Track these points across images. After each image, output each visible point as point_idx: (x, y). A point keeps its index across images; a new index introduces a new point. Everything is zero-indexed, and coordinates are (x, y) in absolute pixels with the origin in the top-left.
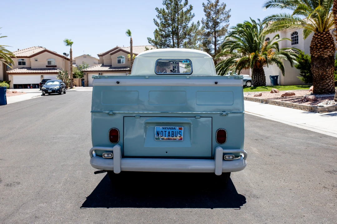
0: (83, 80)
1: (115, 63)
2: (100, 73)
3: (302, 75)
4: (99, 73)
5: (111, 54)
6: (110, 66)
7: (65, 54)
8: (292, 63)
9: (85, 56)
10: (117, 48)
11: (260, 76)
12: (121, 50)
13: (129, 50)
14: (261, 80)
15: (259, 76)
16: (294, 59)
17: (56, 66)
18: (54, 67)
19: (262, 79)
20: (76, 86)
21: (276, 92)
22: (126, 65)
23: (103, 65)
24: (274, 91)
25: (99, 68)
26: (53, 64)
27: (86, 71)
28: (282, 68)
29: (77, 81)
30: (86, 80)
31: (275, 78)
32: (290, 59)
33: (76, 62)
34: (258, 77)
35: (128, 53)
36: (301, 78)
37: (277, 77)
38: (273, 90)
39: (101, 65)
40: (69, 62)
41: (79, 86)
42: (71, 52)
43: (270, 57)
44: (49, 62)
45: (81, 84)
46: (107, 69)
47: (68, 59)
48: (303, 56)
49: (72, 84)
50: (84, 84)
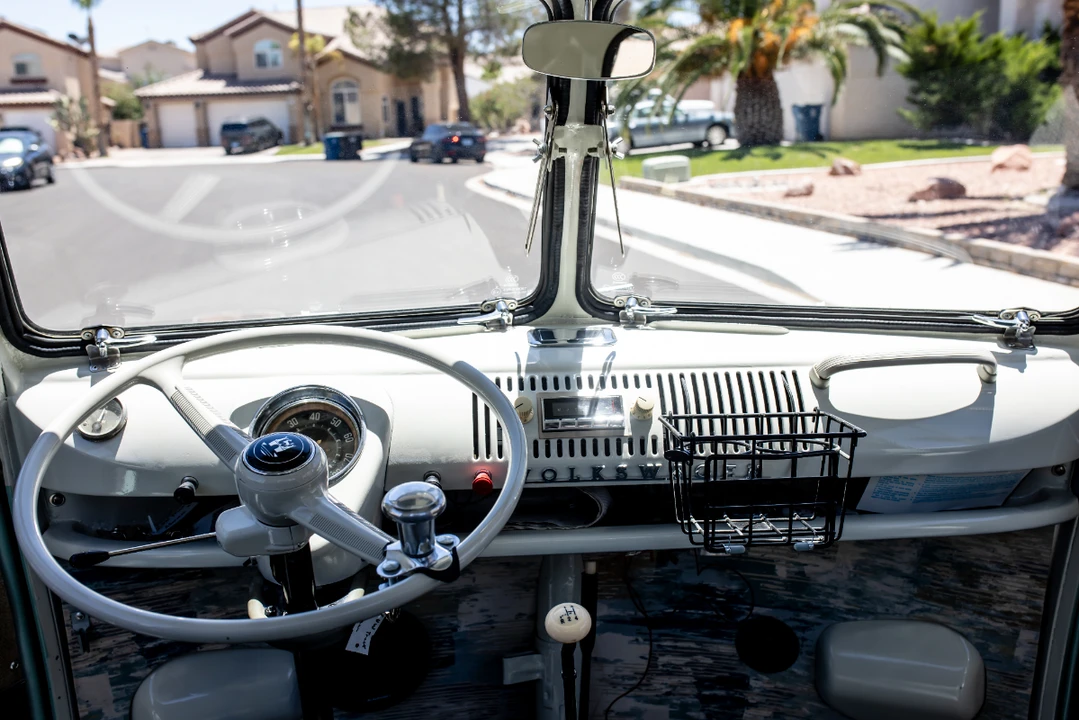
1: (246, 67)
2: (200, 101)
3: (913, 101)
4: (195, 100)
5: (235, 35)
6: (232, 79)
7: (73, 37)
8: (882, 57)
9: (151, 45)
10: (251, 14)
11: (765, 105)
12: (264, 21)
13: (292, 22)
14: (768, 122)
15: (761, 106)
16: (895, 45)
17: (43, 81)
18: (40, 84)
19: (773, 119)
20: (121, 146)
21: (848, 172)
22: (286, 73)
23: (208, 75)
24: (841, 170)
25: (192, 83)
26: (34, 72)
27: (151, 98)
29: (123, 129)
30: (151, 126)
31: (813, 113)
32: (877, 42)
33: (125, 66)
34: (760, 110)
35: (289, 30)
36: (909, 113)
37: (818, 108)
38: (837, 166)
39: (200, 73)
40: (86, 64)
41: (133, 146)
42: (91, 30)
44: (21, 68)
45: (137, 140)
46: (218, 87)
47: (85, 55)
48: (931, 30)
49: (105, 142)
50: (149, 139)
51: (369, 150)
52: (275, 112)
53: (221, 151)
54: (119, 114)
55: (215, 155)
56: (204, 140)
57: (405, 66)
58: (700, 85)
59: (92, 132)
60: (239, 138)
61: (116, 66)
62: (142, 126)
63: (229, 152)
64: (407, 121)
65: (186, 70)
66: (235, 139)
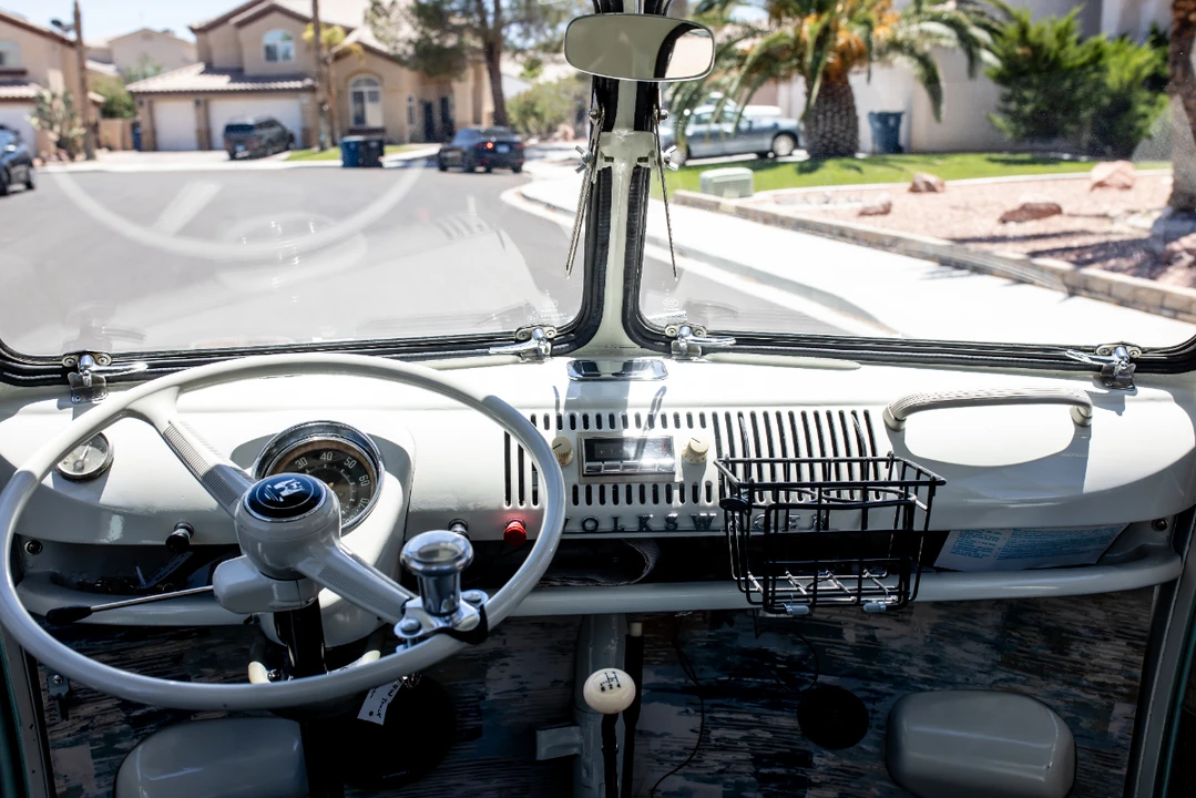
0: (135, 126)
1: (254, 61)
2: (201, 98)
3: (1006, 112)
4: (195, 99)
5: (241, 25)
6: (237, 73)
7: (57, 23)
8: (973, 60)
9: (146, 35)
11: (839, 112)
12: (275, 9)
13: (307, 11)
14: (841, 131)
15: (834, 114)
16: (987, 47)
17: (23, 73)
18: (19, 75)
19: (847, 127)
20: (111, 149)
21: (931, 188)
22: (299, 69)
23: (210, 69)
24: (922, 186)
25: (191, 78)
26: (12, 63)
27: (145, 94)
28: (931, 81)
29: (113, 129)
30: (145, 126)
31: (892, 122)
32: (968, 44)
34: (832, 117)
35: (303, 20)
36: (1000, 122)
37: (898, 116)
38: (918, 181)
39: (201, 67)
40: (72, 54)
41: (125, 148)
42: (77, 15)
43: (882, 33)
45: (129, 142)
46: (221, 82)
47: (71, 44)
48: (1024, 29)
49: (93, 143)
50: (142, 141)
51: (391, 157)
52: (287, 111)
53: (224, 155)
54: (108, 111)
55: (217, 160)
56: (205, 143)
57: (434, 62)
58: (766, 89)
59: (78, 131)
60: (244, 141)
61: (106, 57)
63: (233, 157)
64: (436, 124)
65: (186, 63)
66: (240, 142)
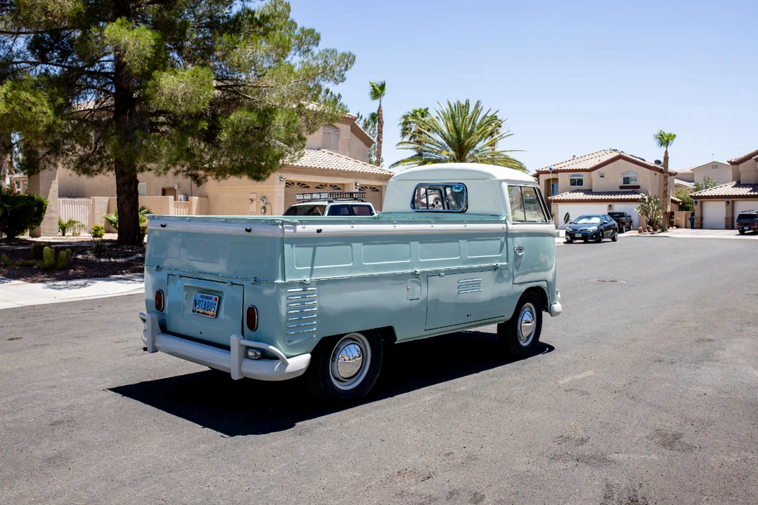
2: (730, 200)
4: (726, 200)
6: (755, 186)
7: (657, 162)
9: (713, 165)
17: (638, 187)
18: (636, 189)
20: (678, 227)
23: (739, 184)
25: (728, 189)
26: (633, 183)
27: (699, 198)
29: (681, 216)
30: (698, 215)
33: (696, 178)
39: (734, 183)
40: (662, 176)
41: (686, 227)
42: (666, 158)
44: (626, 180)
45: (689, 223)
46: (745, 191)
47: (661, 171)
49: (670, 222)
50: (696, 223)
53: (737, 232)
54: (683, 207)
55: (733, 234)
56: (729, 226)
59: (660, 217)
60: (750, 224)
62: (693, 214)
63: (742, 233)
65: (725, 182)
66: (746, 225)
